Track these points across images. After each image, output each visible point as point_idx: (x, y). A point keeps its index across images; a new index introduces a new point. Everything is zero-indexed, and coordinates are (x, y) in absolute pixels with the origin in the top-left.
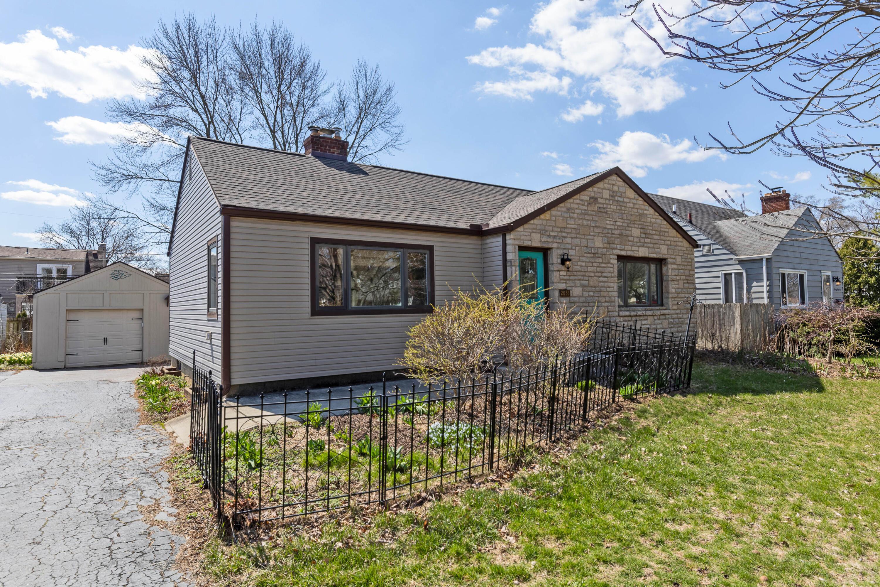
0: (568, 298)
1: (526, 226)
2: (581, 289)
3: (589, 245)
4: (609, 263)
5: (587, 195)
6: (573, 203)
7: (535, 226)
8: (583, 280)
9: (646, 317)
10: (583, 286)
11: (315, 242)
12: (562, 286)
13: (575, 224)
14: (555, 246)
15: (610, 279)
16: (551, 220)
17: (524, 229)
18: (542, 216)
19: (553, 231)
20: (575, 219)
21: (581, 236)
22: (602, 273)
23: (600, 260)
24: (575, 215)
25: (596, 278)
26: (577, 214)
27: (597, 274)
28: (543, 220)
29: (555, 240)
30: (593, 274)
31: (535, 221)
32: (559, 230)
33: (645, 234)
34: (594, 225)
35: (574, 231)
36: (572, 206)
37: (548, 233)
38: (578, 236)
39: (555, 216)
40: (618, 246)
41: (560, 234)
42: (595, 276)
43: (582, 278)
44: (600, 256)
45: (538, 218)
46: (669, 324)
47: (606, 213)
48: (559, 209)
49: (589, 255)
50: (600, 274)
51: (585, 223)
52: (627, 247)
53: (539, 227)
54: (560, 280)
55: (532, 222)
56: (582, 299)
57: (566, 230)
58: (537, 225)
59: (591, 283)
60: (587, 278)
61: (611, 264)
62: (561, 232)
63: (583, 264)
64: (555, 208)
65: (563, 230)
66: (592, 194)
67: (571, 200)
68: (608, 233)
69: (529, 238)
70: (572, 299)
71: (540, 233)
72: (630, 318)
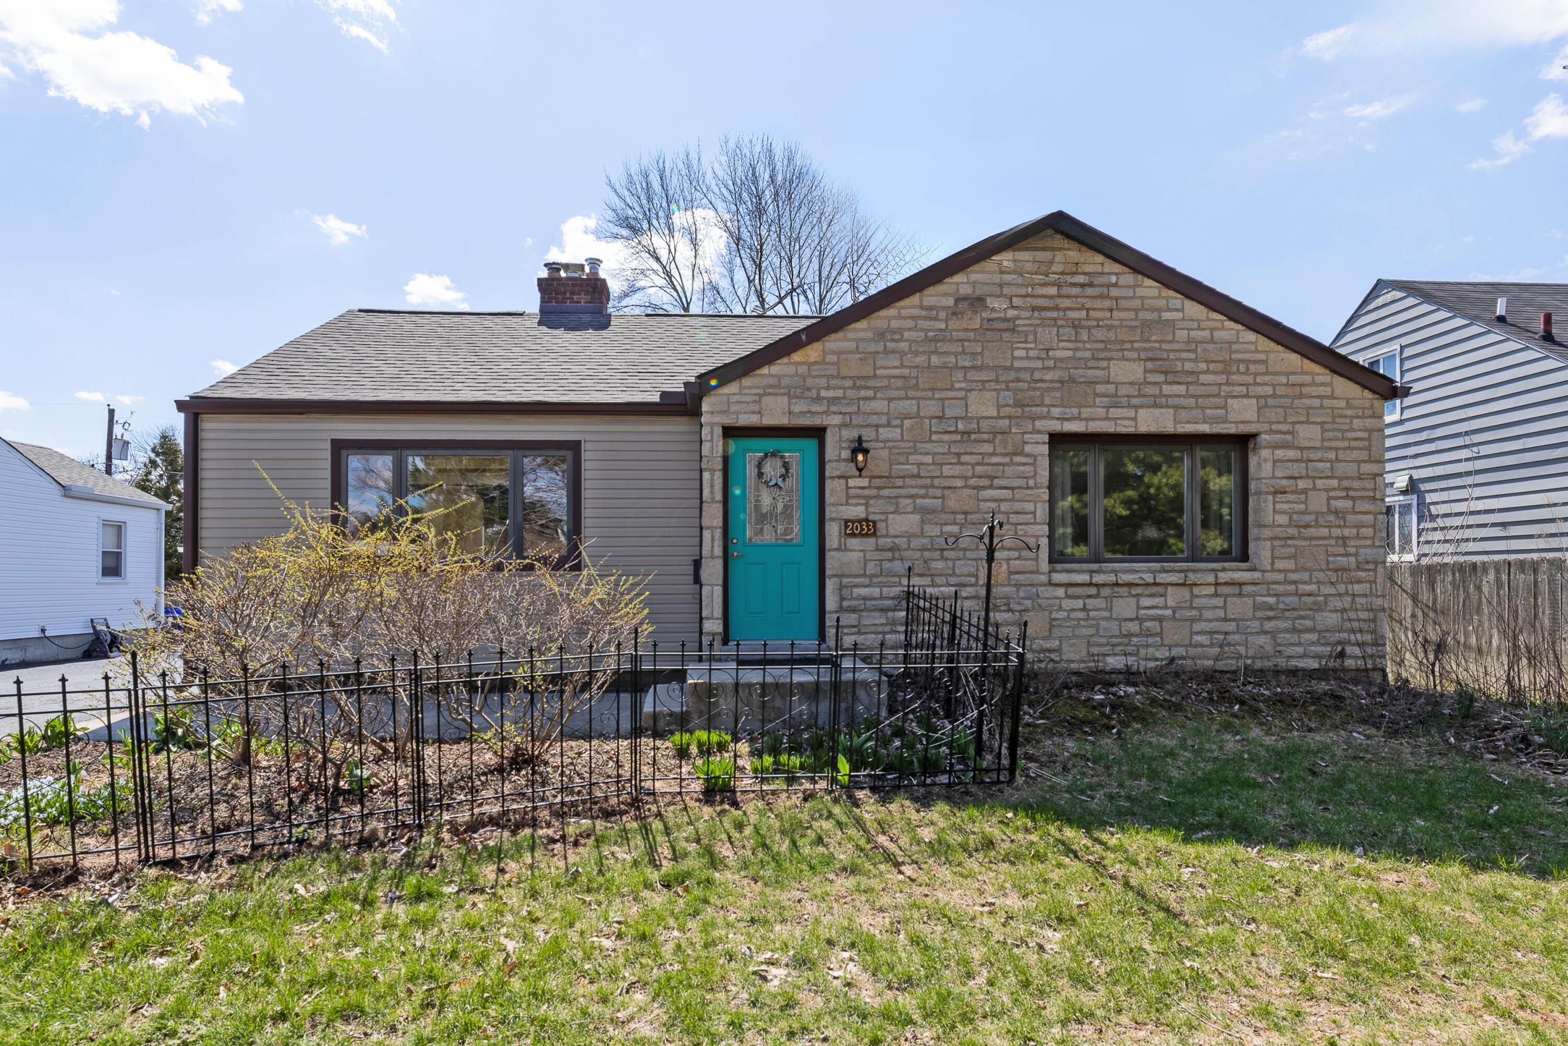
0: (872, 540)
1: (746, 381)
2: (916, 518)
3: (949, 413)
4: (1022, 453)
5: (945, 295)
6: (899, 317)
7: (772, 381)
8: (923, 497)
9: (1160, 590)
10: (924, 511)
11: (340, 448)
12: (858, 512)
13: (902, 366)
14: (832, 420)
15: (1019, 494)
16: (824, 362)
17: (741, 387)
18: (797, 357)
19: (828, 388)
20: (902, 354)
21: (919, 394)
22: (992, 478)
23: (987, 448)
24: (904, 346)
25: (967, 491)
26: (910, 342)
27: (972, 482)
28: (797, 364)
29: (833, 408)
30: (959, 483)
31: (776, 369)
32: (849, 383)
33: (1165, 373)
34: (967, 364)
35: (899, 383)
36: (895, 324)
37: (813, 393)
38: (911, 393)
39: (839, 353)
40: (1056, 412)
41: (850, 393)
42: (966, 486)
43: (923, 492)
44: (985, 436)
45: (785, 360)
46: (1256, 607)
47: (1013, 330)
48: (850, 335)
49: (946, 437)
50: (985, 482)
51: (935, 360)
52: (1086, 412)
53: (785, 381)
54: (848, 497)
55: (765, 370)
56: (915, 543)
57: (871, 383)
58: (779, 377)
59: (952, 504)
60: (938, 493)
61: (1028, 455)
62: (854, 387)
63: (928, 459)
64: (840, 335)
65: (858, 383)
66: (966, 290)
67: (891, 312)
68: (1018, 380)
69: (756, 408)
70: (881, 541)
71: (788, 394)
72: (1093, 591)
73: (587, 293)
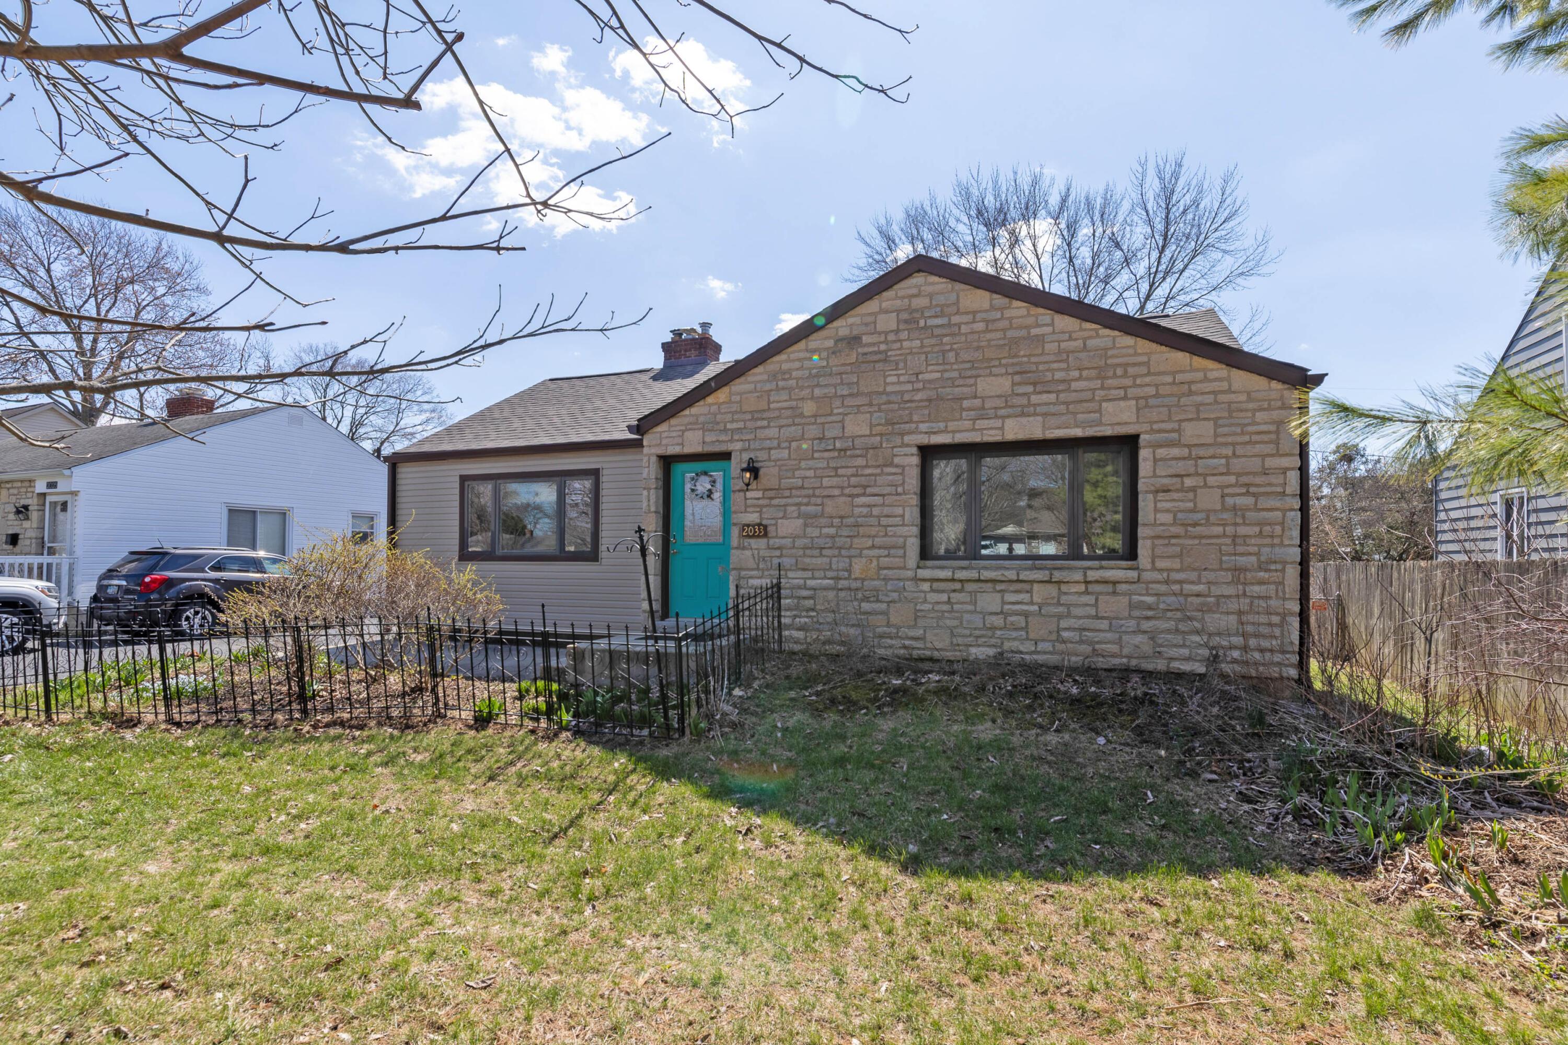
0: (764, 541)
1: (673, 421)
2: (800, 522)
3: (828, 434)
4: (892, 464)
5: (827, 338)
6: (789, 360)
7: (692, 419)
8: (807, 504)
9: (1026, 586)
10: (807, 516)
11: (464, 479)
12: (753, 518)
13: (791, 399)
14: (735, 447)
15: (888, 500)
16: (730, 402)
17: (670, 426)
18: (710, 400)
19: (733, 421)
20: (790, 389)
21: (803, 421)
22: (865, 487)
23: (860, 462)
24: (792, 383)
25: (843, 499)
26: (797, 379)
27: (847, 491)
28: (710, 405)
29: (736, 437)
30: (836, 492)
31: (694, 410)
32: (749, 416)
34: (845, 392)
35: (789, 412)
36: (785, 366)
37: (721, 426)
38: (797, 420)
39: (741, 394)
40: (923, 427)
41: (749, 424)
42: (842, 495)
43: (805, 500)
44: (858, 452)
45: (701, 403)
46: (1132, 606)
47: (885, 361)
48: (750, 379)
49: (826, 455)
50: (858, 491)
51: (817, 392)
52: (952, 425)
53: (701, 419)
54: (746, 506)
55: (687, 412)
56: (799, 542)
57: (765, 415)
58: (697, 416)
59: (829, 510)
60: (819, 501)
61: (897, 466)
62: (753, 419)
63: (810, 473)
64: (742, 379)
65: (756, 416)
66: (843, 332)
67: (783, 357)
68: (889, 402)
69: (680, 441)
70: (771, 542)
71: (703, 429)
73: (696, 349)
